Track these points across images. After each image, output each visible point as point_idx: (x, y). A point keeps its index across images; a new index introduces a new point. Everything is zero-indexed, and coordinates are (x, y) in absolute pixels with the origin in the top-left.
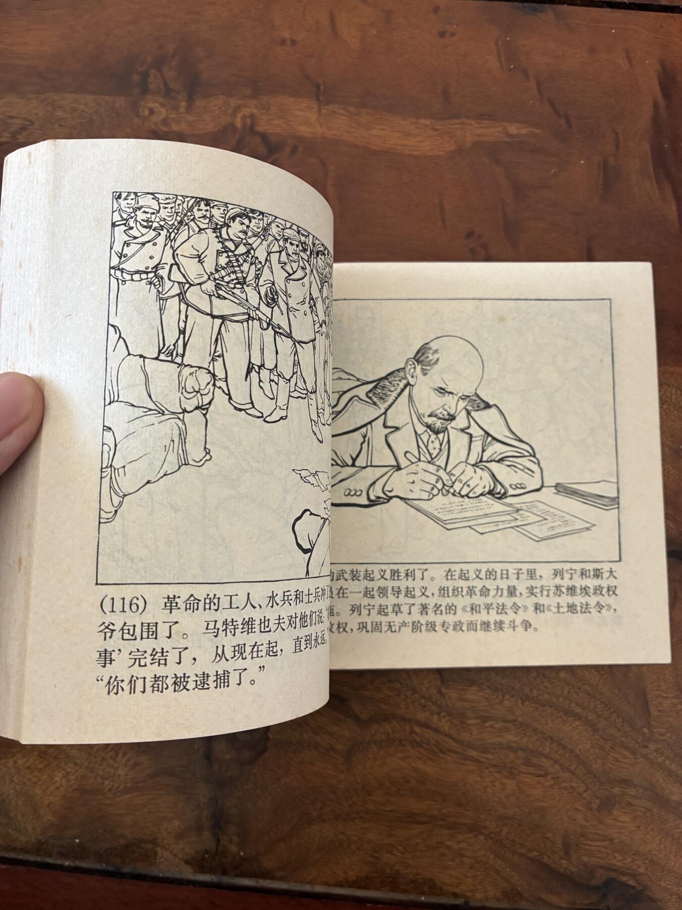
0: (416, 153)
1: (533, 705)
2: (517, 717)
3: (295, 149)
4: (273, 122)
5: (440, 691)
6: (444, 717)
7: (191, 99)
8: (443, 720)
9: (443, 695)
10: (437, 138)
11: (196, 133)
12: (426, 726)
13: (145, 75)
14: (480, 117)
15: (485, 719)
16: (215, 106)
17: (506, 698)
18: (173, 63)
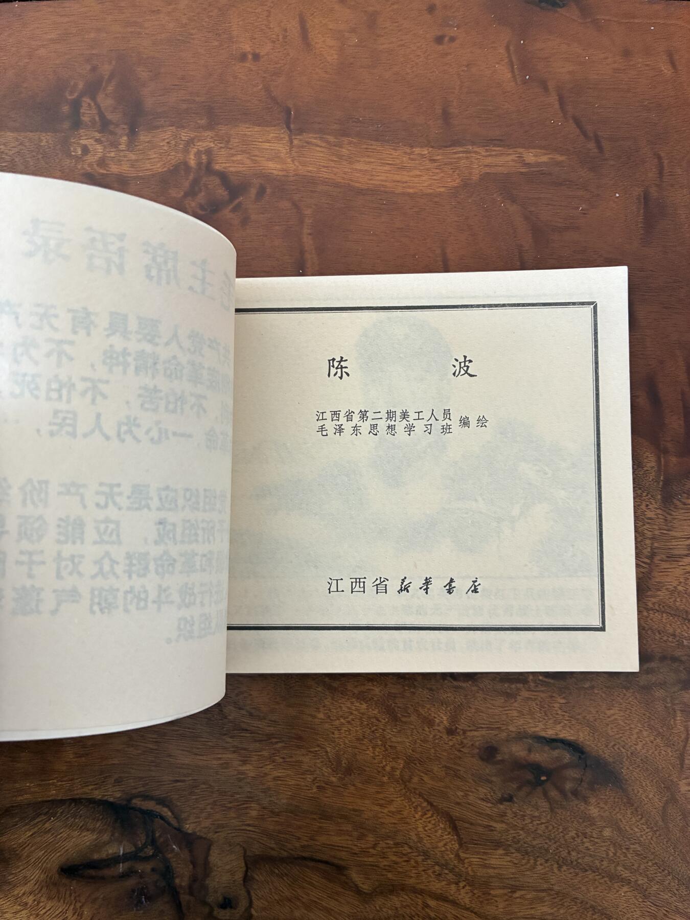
0: (411, 191)
1: (572, 870)
2: (552, 885)
3: (262, 191)
4: (235, 158)
5: (457, 856)
6: (464, 887)
7: (133, 132)
8: (463, 891)
9: (461, 860)
10: (438, 171)
11: (140, 174)
12: (442, 898)
13: (76, 105)
14: (489, 142)
15: (514, 889)
16: (164, 140)
17: (538, 863)
18: (110, 88)
